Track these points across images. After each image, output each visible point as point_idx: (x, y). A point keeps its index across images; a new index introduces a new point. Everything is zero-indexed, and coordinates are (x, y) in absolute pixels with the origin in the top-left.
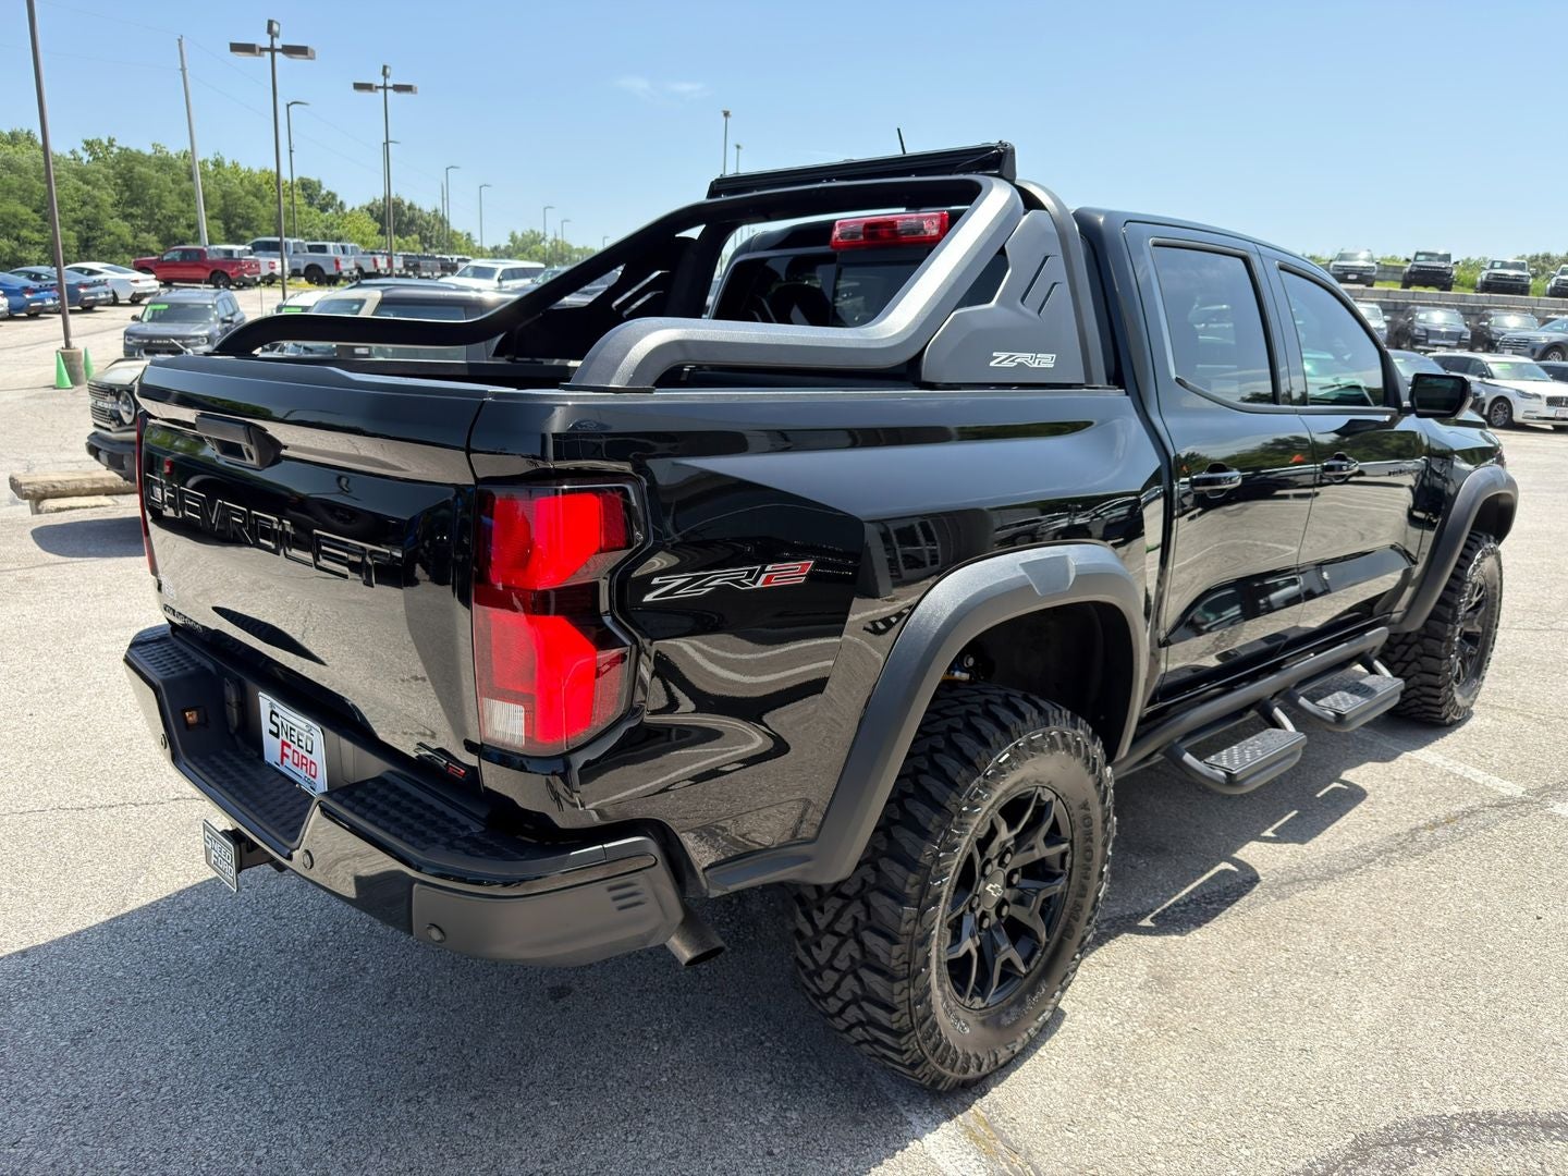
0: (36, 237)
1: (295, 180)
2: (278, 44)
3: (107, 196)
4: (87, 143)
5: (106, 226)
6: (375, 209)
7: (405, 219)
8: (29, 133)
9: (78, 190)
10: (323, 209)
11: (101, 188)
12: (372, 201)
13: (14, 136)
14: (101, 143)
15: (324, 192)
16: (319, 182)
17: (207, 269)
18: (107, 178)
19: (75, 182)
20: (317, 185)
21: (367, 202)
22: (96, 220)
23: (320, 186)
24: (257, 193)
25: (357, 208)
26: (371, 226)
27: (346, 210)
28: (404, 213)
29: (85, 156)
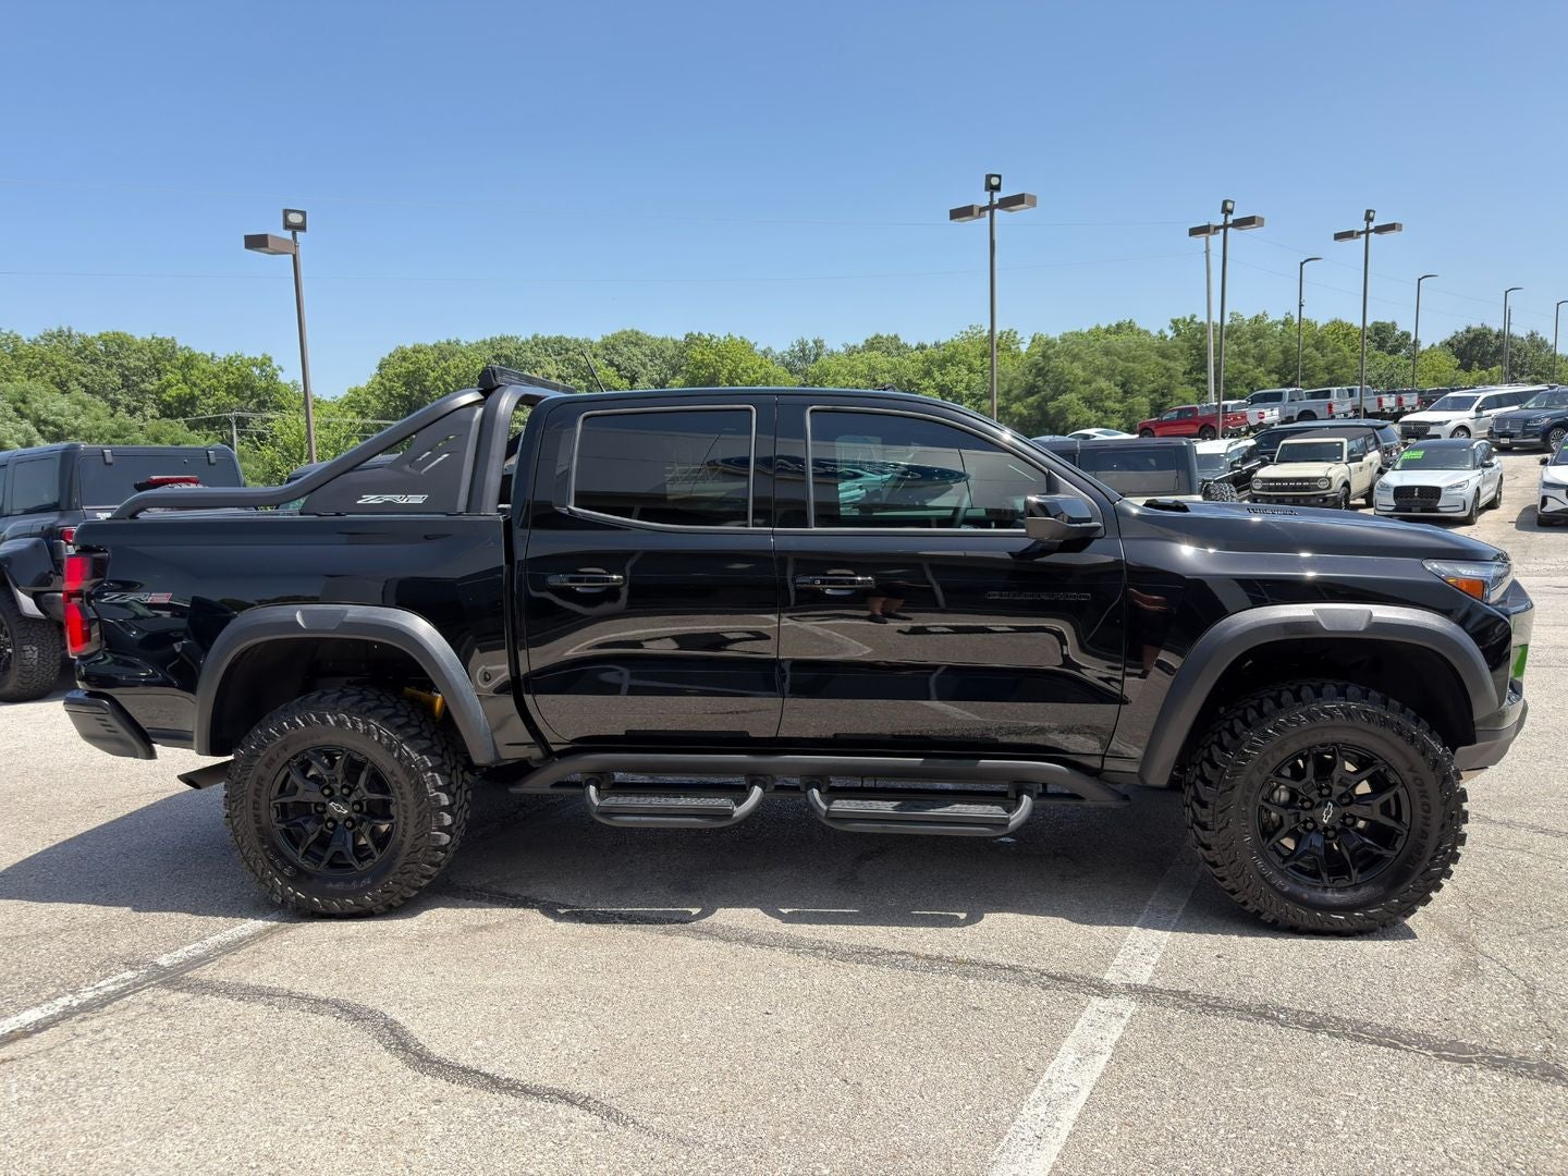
0: (1117, 406)
1: (1368, 324)
2: (1230, 219)
3: (1180, 366)
4: (1173, 321)
5: (1175, 392)
6: (1456, 343)
7: (1491, 350)
8: (1130, 322)
9: (1157, 364)
10: (1394, 351)
11: (1176, 359)
12: (1454, 334)
13: (1119, 326)
14: (1184, 321)
15: (1397, 333)
16: (1394, 323)
17: (1197, 424)
18: (1182, 351)
19: (1155, 357)
20: (1391, 327)
21: (1447, 336)
22: (1168, 388)
23: (1394, 328)
24: (1319, 344)
25: (1437, 344)
26: (1449, 362)
27: (1421, 349)
28: (1489, 342)
29: (1170, 334)
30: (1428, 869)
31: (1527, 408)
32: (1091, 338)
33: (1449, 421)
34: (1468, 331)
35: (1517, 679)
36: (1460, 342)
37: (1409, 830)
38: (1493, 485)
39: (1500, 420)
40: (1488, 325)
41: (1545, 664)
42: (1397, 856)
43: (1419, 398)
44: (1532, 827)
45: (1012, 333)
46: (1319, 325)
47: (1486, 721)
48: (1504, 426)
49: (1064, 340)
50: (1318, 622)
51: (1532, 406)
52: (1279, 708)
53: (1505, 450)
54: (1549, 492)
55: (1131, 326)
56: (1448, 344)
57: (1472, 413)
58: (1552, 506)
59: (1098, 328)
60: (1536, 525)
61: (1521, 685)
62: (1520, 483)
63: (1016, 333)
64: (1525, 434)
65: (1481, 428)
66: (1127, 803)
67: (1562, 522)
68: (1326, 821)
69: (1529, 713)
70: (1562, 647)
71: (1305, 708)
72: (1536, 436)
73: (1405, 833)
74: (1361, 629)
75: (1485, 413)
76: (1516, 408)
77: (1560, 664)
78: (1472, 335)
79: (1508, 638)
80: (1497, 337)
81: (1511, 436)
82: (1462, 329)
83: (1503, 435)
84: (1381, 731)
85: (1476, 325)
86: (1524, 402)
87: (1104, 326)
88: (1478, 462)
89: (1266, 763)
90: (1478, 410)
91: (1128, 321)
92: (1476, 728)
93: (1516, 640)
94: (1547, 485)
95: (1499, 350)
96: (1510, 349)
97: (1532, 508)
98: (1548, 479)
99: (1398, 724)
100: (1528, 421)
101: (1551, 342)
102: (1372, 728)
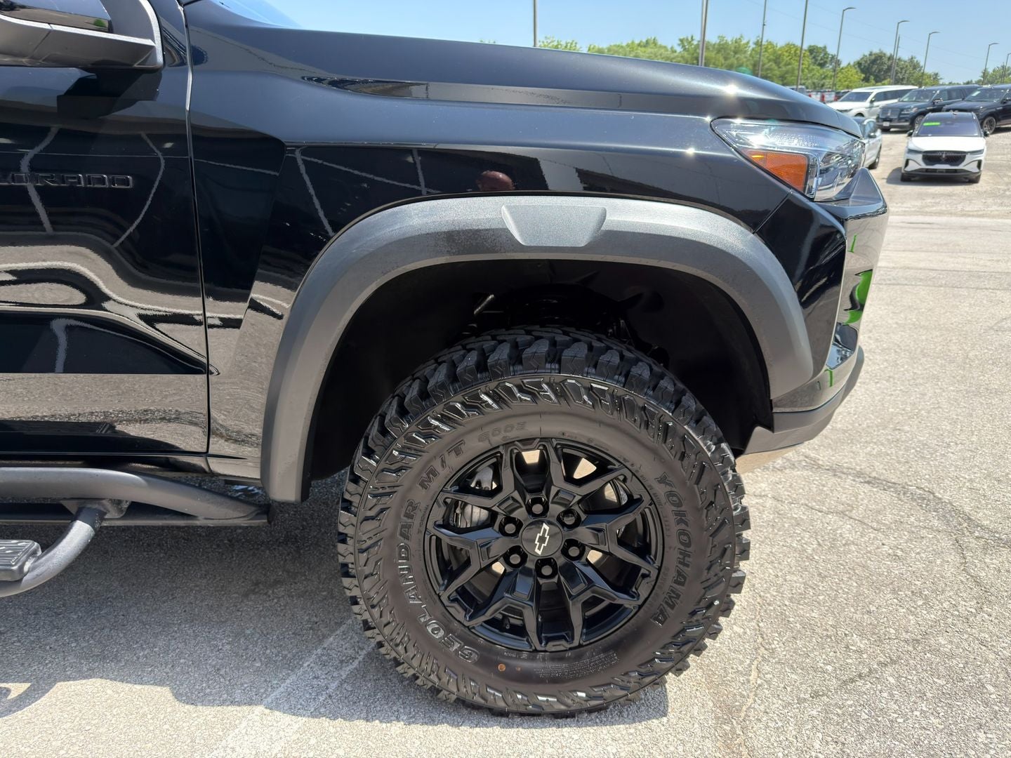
1: (804, 47)
4: (680, 40)
6: (863, 63)
7: (885, 67)
12: (862, 57)
13: (647, 42)
14: (687, 39)
15: (827, 54)
16: (824, 47)
21: (858, 58)
23: (824, 50)
25: (852, 63)
26: (857, 76)
27: (842, 66)
28: (883, 64)
29: (679, 49)
30: (683, 630)
31: (902, 101)
32: (628, 49)
33: (851, 110)
34: (871, 55)
35: (852, 325)
36: (866, 62)
37: (659, 569)
38: (875, 152)
39: (885, 109)
40: (884, 52)
41: (893, 282)
42: (640, 607)
43: (836, 96)
44: (859, 474)
45: (574, 43)
46: (779, 46)
47: (793, 398)
48: (887, 113)
49: (609, 50)
50: (506, 231)
51: (906, 100)
52: (452, 383)
53: (886, 130)
54: (911, 156)
55: (655, 42)
56: (859, 64)
57: (867, 103)
58: (913, 166)
59: (633, 42)
60: (899, 181)
61: (855, 333)
62: (892, 152)
63: (576, 43)
64: (900, 119)
65: (872, 114)
66: (262, 521)
67: (917, 178)
68: (539, 552)
69: (864, 367)
70: (908, 268)
71: (492, 385)
72: (906, 121)
73: (654, 573)
74: (583, 245)
75: (876, 104)
76: (896, 101)
77: (906, 282)
78: (873, 57)
79: (841, 256)
80: (889, 59)
81: (890, 120)
82: (867, 54)
83: (885, 120)
84: (615, 417)
85: (876, 51)
86: (901, 97)
87: (637, 42)
88: (867, 134)
89: (433, 472)
90: (872, 102)
91: (653, 38)
92: (774, 411)
93: (851, 263)
94: (911, 151)
95: (889, 69)
96: (896, 68)
97: (899, 169)
98: (912, 146)
99: (644, 408)
100: (902, 110)
101: (922, 64)
102: (600, 413)
